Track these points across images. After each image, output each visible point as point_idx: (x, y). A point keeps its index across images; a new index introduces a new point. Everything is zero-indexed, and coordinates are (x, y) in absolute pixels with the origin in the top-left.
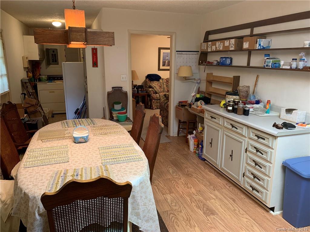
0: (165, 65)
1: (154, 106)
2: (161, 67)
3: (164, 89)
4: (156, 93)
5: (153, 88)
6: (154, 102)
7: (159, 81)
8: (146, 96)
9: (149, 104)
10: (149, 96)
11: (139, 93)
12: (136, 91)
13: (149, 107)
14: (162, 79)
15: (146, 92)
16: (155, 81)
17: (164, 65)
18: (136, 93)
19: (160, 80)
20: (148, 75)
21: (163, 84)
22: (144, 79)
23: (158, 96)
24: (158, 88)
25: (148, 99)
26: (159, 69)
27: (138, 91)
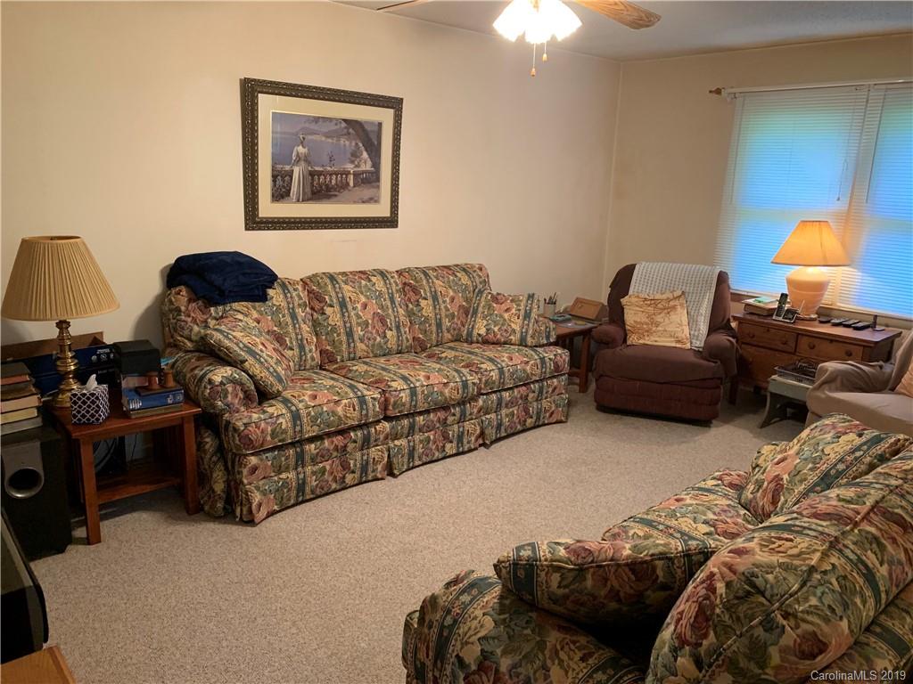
0: (288, 193)
1: (257, 497)
2: (267, 208)
3: (302, 347)
4: (263, 395)
5: (237, 363)
6: (254, 470)
7: (263, 298)
8: (189, 429)
9: (219, 487)
10: (211, 421)
11: (126, 415)
12: (104, 404)
13: (220, 505)
14: (284, 286)
15: (187, 396)
16: (235, 305)
17: (280, 194)
18: (104, 411)
19: (271, 292)
20: (180, 260)
21: (294, 316)
22: (155, 286)
23: (285, 422)
24: (268, 352)
25: (200, 446)
26: (254, 221)
27: (115, 395)
